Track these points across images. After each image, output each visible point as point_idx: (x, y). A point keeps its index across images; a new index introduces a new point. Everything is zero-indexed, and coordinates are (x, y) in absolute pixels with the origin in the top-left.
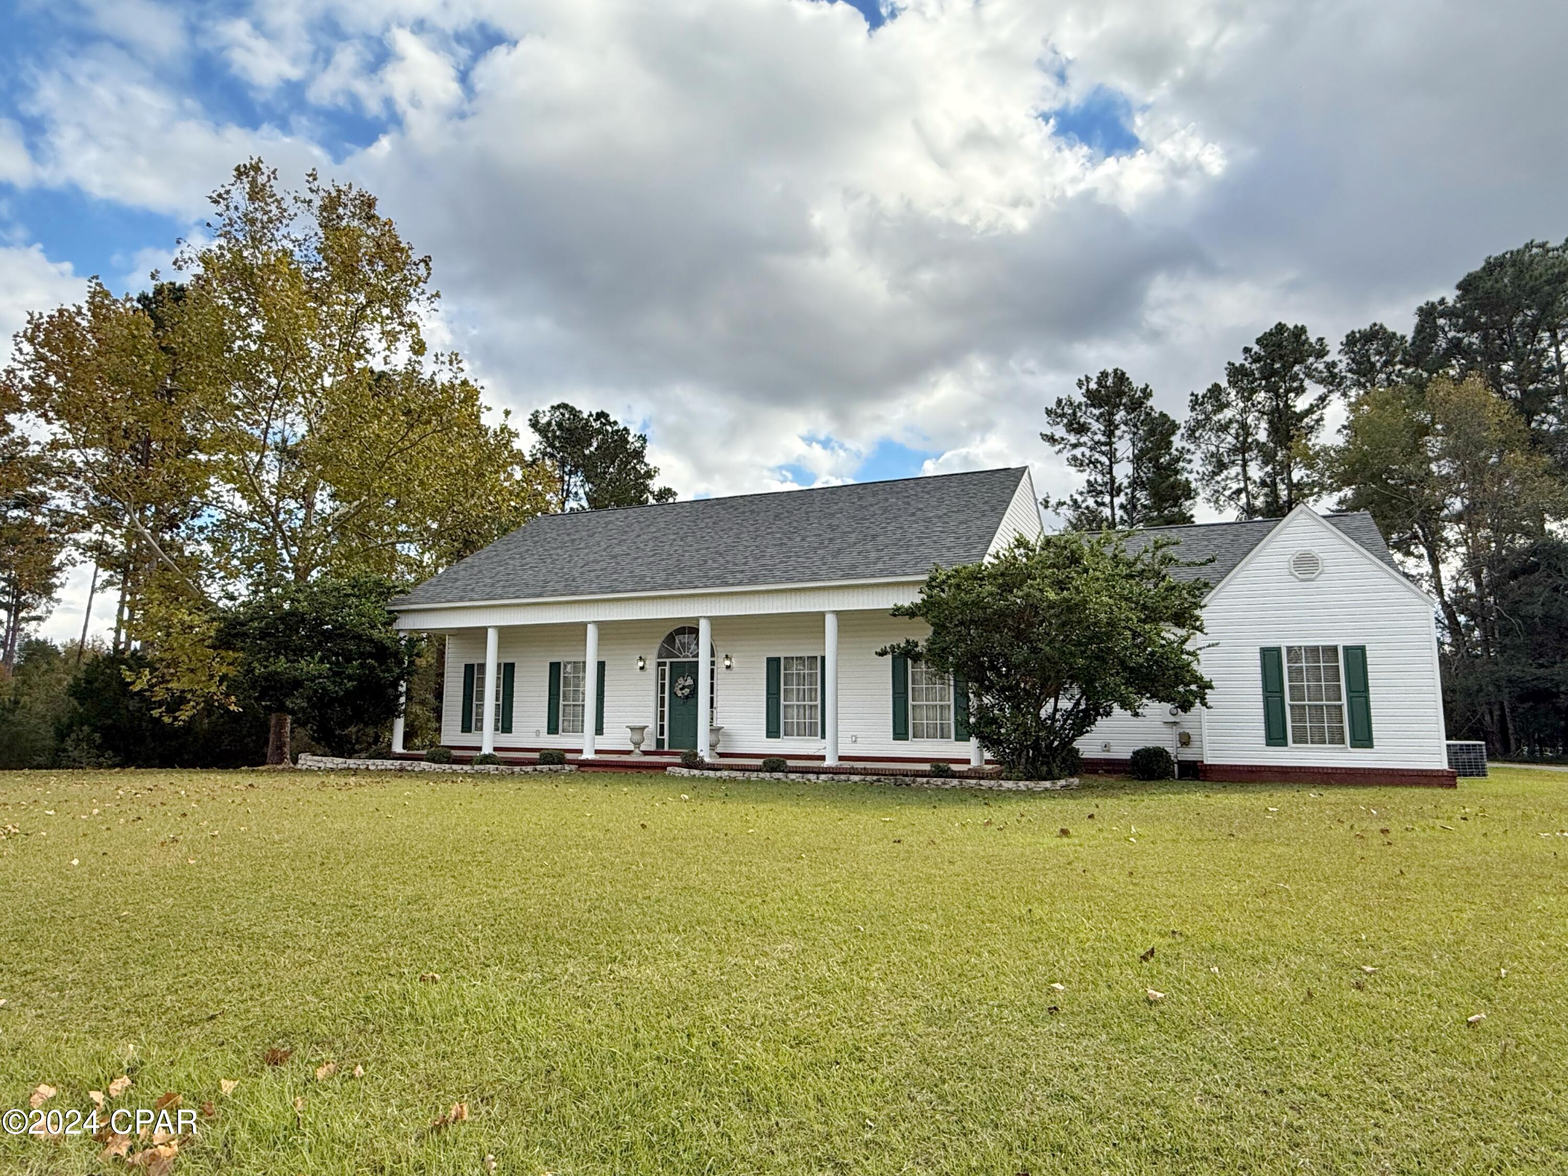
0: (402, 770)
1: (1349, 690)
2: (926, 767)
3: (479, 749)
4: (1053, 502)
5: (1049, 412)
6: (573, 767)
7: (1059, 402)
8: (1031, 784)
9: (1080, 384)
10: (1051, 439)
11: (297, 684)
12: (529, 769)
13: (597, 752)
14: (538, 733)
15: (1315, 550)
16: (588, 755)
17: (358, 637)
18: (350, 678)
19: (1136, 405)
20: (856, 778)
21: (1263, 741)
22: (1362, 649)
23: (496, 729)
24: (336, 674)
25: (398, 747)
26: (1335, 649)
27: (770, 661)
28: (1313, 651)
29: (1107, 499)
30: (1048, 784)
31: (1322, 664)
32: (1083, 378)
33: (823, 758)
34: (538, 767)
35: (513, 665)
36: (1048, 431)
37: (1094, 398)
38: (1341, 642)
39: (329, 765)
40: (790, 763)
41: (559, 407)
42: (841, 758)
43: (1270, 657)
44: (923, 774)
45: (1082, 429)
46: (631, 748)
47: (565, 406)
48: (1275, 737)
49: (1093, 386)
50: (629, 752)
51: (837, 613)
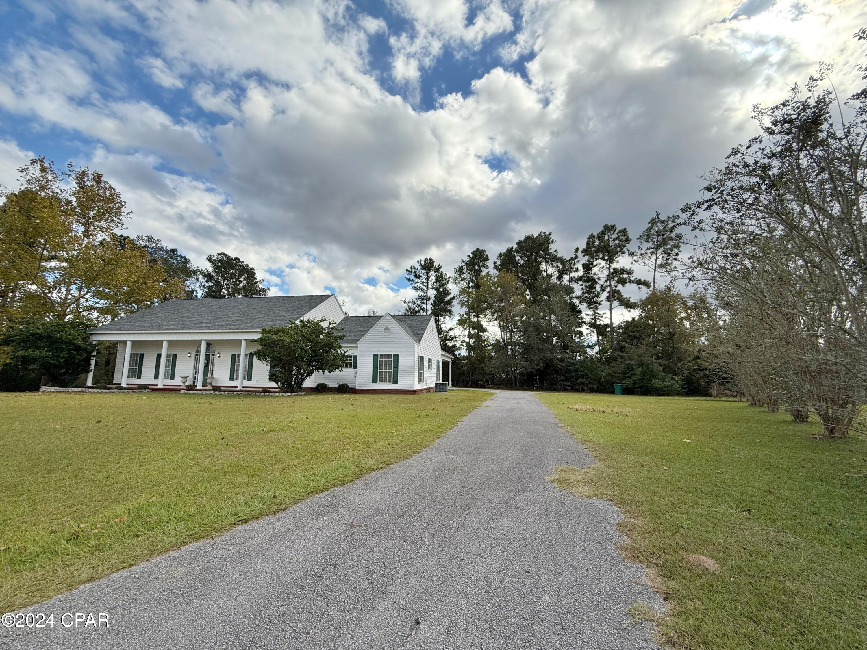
0: (82, 391)
1: (394, 367)
2: (261, 389)
3: (120, 384)
4: (407, 301)
5: (407, 270)
6: (149, 390)
7: (411, 267)
8: (284, 394)
9: (418, 262)
10: (409, 280)
11: (35, 360)
12: (131, 391)
13: (164, 385)
14: (151, 379)
15: (389, 326)
16: (160, 386)
17: (69, 343)
18: (62, 358)
19: (437, 270)
20: (235, 393)
21: (372, 382)
22: (398, 355)
23: (128, 377)
24: (55, 356)
25: (89, 383)
26: (391, 355)
27: (233, 355)
28: (386, 355)
29: (425, 301)
30: (289, 394)
31: (388, 360)
32: (419, 260)
33: (237, 387)
34: (134, 390)
35: (143, 354)
36: (408, 277)
37: (424, 267)
38: (393, 353)
39: (52, 390)
40: (222, 388)
41: (221, 254)
42: (244, 387)
43: (375, 357)
44: (259, 392)
45: (418, 277)
46: (181, 384)
47: (224, 254)
48: (375, 381)
49: (423, 263)
50: (180, 386)
51: (246, 340)
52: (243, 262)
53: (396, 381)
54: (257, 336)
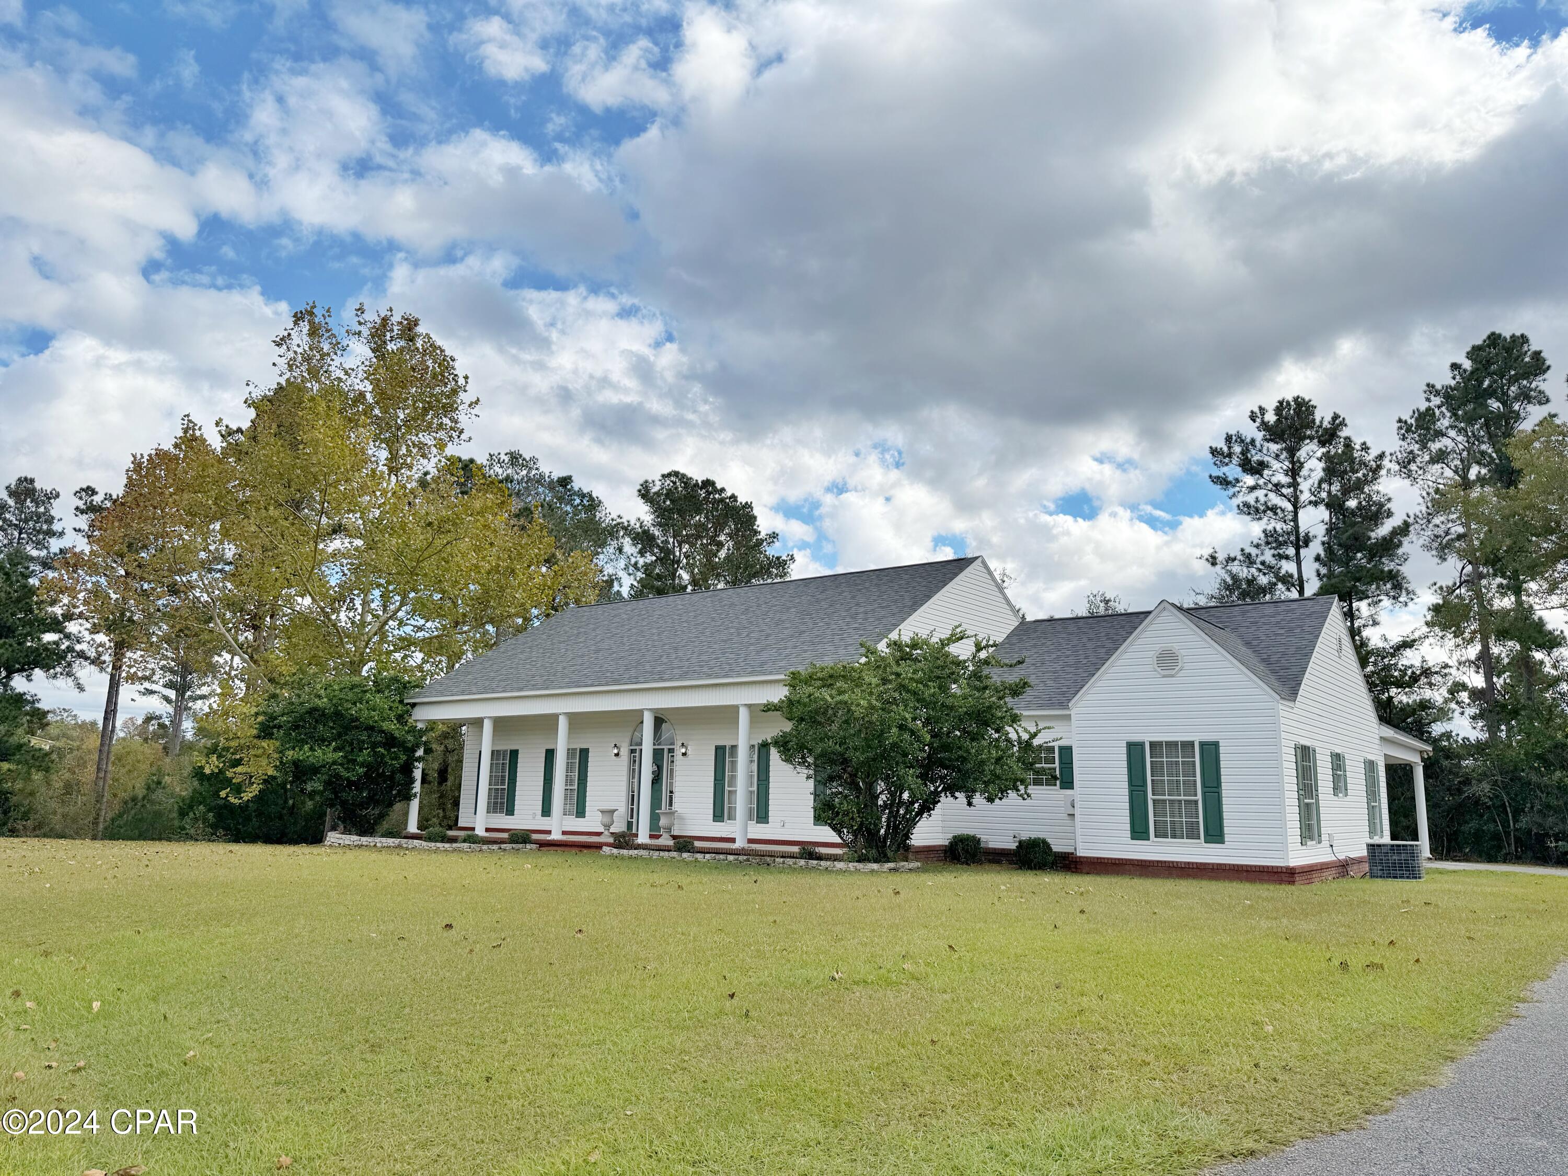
0: (399, 846)
1: (1204, 785)
2: (795, 849)
3: (473, 829)
4: (1221, 557)
5: (1214, 452)
6: (534, 846)
7: (1229, 439)
8: (860, 866)
9: (1253, 417)
10: (1224, 482)
11: (315, 770)
12: (495, 847)
13: (564, 833)
14: (534, 815)
15: (1176, 647)
16: (556, 836)
17: (371, 728)
18: (362, 765)
19: (1328, 436)
20: (731, 858)
21: (1128, 834)
22: (1216, 745)
23: (488, 812)
24: (349, 761)
25: (413, 828)
26: (1192, 744)
27: (717, 748)
28: (1172, 745)
29: (1291, 551)
30: (875, 866)
31: (1180, 760)
32: (1256, 410)
33: (733, 840)
34: (503, 846)
35: (516, 752)
36: (1216, 472)
37: (1274, 433)
38: (1198, 738)
39: (347, 842)
40: (697, 844)
42: (751, 841)
43: (1134, 750)
44: (792, 856)
45: (1258, 469)
46: (601, 829)
48: (1139, 831)
49: (1271, 418)
50: (599, 834)
51: (749, 706)
52: (723, 490)
53: (1215, 834)
54: (778, 694)
